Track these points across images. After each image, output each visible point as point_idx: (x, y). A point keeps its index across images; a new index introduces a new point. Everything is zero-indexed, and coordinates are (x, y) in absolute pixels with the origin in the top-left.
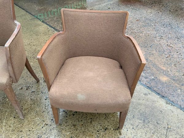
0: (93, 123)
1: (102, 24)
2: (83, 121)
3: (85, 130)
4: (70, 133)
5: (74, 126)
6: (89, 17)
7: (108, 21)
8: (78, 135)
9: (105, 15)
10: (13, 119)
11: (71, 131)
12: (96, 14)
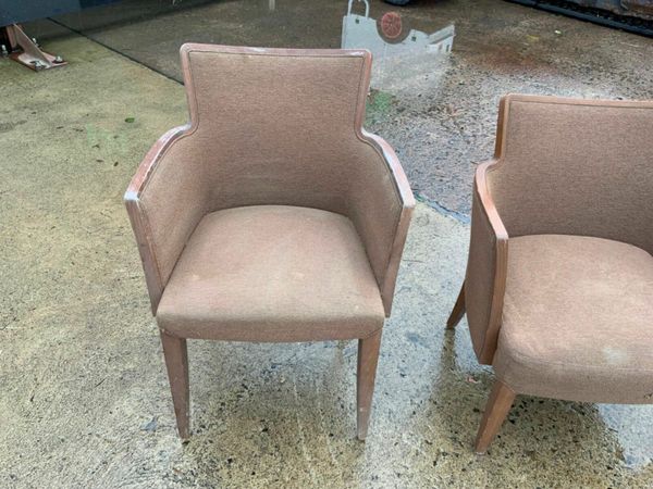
0: (582, 442)
1: (609, 140)
2: (550, 439)
3: (568, 464)
4: (528, 478)
5: (531, 453)
6: (572, 117)
7: (629, 131)
8: (556, 482)
9: (620, 112)
10: (328, 442)
11: (528, 472)
12: (593, 110)
